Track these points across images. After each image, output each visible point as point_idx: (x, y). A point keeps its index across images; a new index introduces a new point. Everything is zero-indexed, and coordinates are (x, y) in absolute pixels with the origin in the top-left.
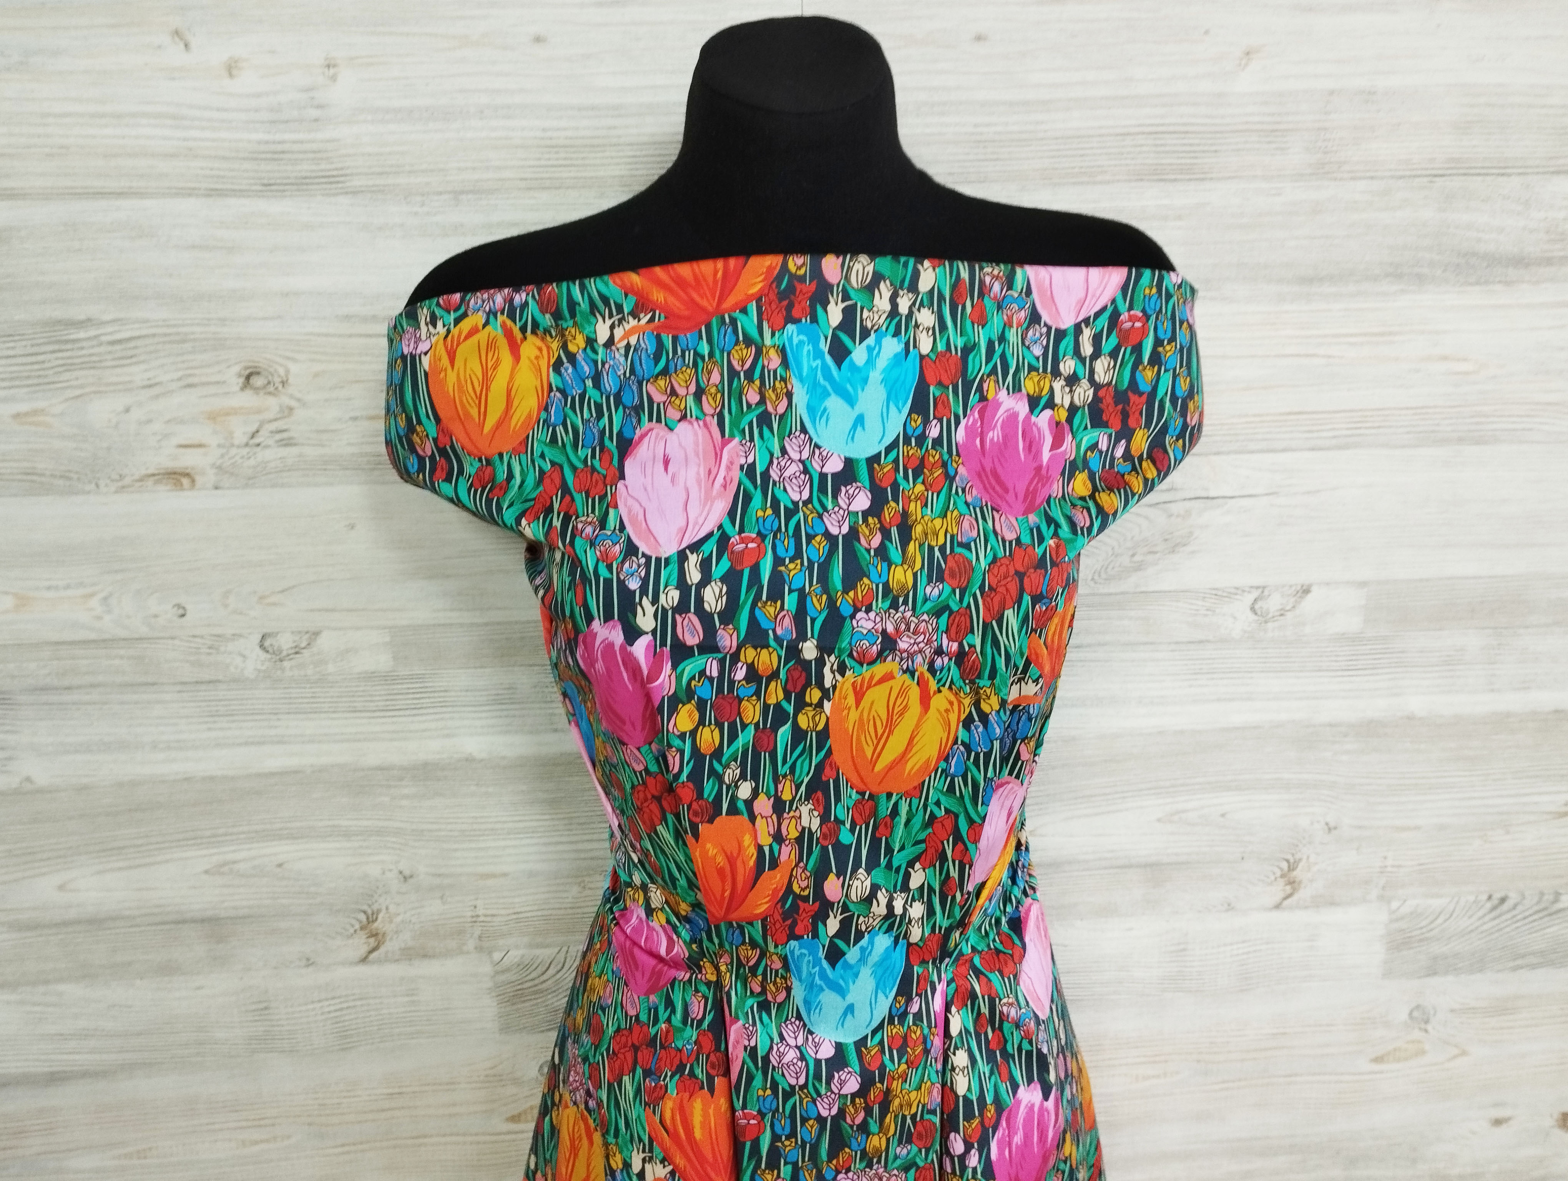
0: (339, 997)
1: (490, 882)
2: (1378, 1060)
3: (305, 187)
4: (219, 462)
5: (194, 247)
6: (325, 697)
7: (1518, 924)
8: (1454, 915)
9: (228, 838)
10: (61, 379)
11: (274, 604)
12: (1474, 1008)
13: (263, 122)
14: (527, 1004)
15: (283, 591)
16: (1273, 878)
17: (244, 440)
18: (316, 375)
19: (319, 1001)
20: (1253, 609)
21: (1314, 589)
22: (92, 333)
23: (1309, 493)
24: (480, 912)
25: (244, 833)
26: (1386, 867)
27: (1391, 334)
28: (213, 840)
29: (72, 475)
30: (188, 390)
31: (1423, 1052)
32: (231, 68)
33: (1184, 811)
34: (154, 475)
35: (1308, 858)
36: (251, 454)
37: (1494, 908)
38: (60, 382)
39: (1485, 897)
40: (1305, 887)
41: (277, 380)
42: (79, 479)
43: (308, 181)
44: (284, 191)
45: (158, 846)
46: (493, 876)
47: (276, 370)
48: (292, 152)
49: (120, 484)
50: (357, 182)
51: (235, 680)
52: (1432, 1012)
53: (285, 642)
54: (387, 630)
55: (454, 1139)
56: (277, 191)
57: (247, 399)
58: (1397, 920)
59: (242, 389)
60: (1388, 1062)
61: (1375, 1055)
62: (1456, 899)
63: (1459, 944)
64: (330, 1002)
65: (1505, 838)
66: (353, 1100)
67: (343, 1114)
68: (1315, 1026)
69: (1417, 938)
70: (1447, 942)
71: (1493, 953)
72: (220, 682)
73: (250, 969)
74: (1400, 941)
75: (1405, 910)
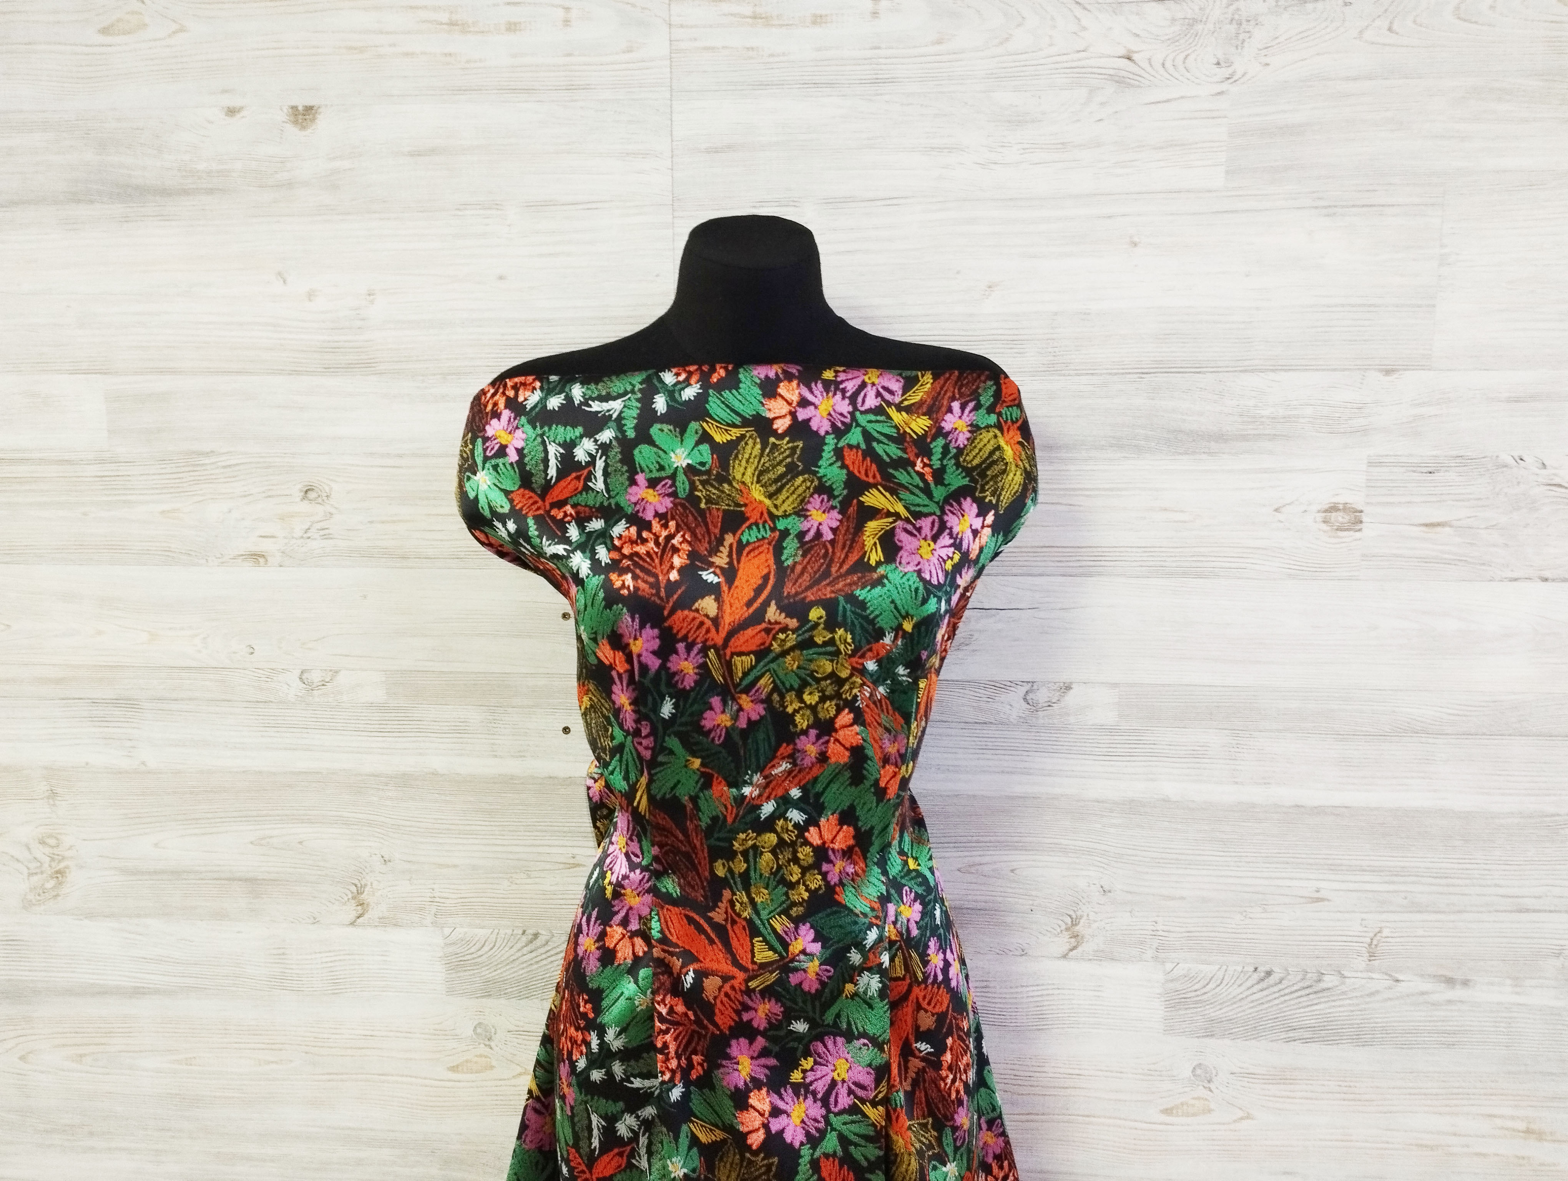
0: (332, 951)
1: (444, 871)
2: (1167, 1111)
3: (351, 370)
4: (283, 548)
5: (280, 407)
6: (340, 719)
7: (1287, 998)
8: (1225, 982)
11: (311, 649)
12: (1253, 1074)
13: (327, 329)
14: (467, 973)
15: (316, 640)
16: (1059, 931)
17: (301, 534)
18: (348, 493)
19: (320, 953)
20: (1025, 699)
21: (1074, 686)
22: (213, 460)
23: (1063, 609)
24: (437, 894)
25: (278, 815)
26: (1158, 931)
28: (258, 819)
29: (193, 554)
30: (268, 499)
31: (1210, 1111)
32: (310, 296)
33: (981, 864)
34: (242, 555)
35: (1088, 915)
36: (303, 544)
37: (1262, 980)
38: (191, 491)
39: (1252, 969)
40: (1088, 942)
41: (324, 494)
42: (196, 556)
43: (352, 366)
44: (337, 372)
45: (219, 820)
46: (448, 866)
47: (324, 488)
48: (344, 348)
49: (220, 560)
50: (382, 367)
51: (281, 702)
52: (1214, 1072)
53: (316, 677)
54: (383, 673)
56: (333, 372)
57: (305, 507)
58: (1172, 981)
59: (302, 500)
60: (1178, 1116)
61: (1165, 1107)
62: (1224, 967)
63: (1231, 1010)
64: (327, 954)
65: (1263, 915)
66: (337, 1036)
67: (330, 1047)
68: (1106, 1071)
69: (1193, 999)
70: (1220, 1007)
71: (1266, 1022)
72: (272, 702)
73: (274, 921)
74: (1177, 1001)
75: (1178, 972)
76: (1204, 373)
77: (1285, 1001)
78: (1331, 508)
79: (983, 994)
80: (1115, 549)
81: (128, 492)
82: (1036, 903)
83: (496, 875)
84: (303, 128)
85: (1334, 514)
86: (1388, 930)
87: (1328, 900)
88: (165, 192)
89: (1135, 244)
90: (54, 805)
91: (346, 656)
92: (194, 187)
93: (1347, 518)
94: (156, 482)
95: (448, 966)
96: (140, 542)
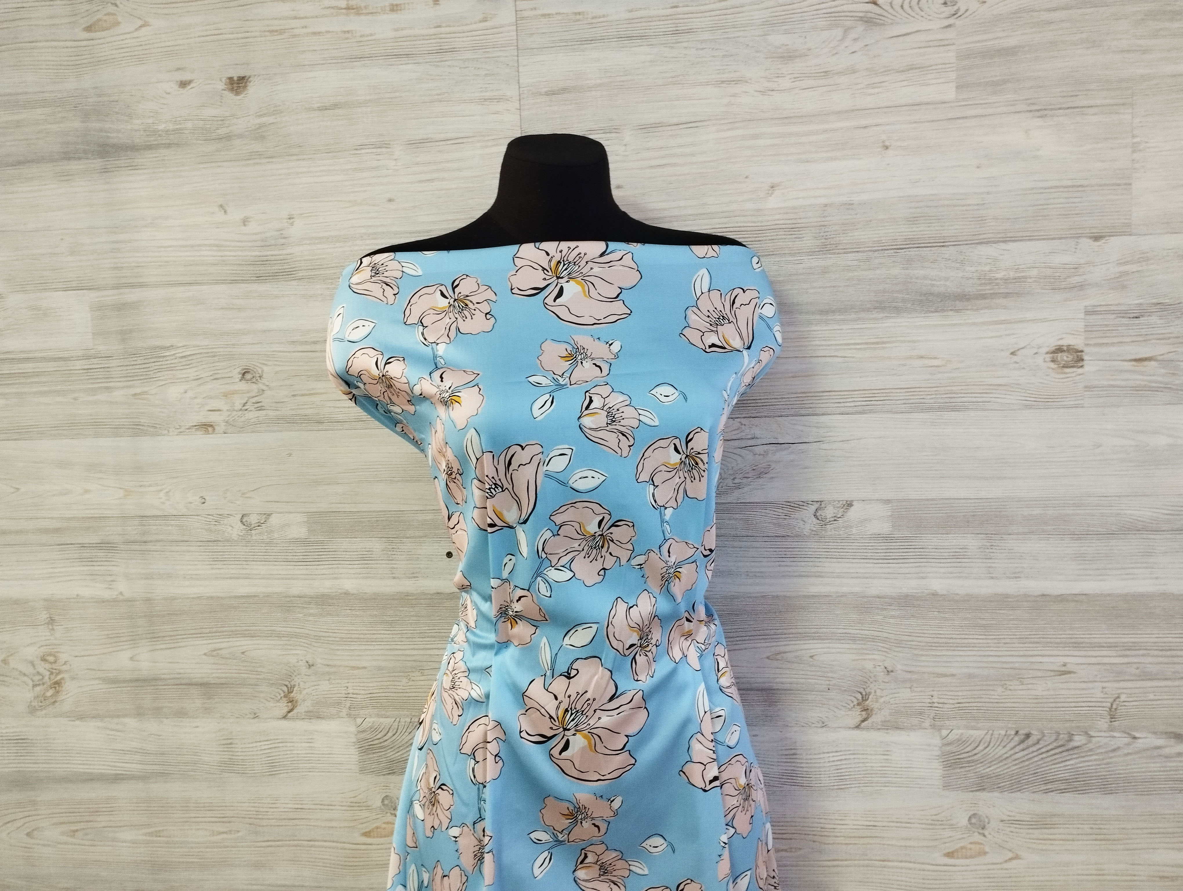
0: (271, 740)
1: (356, 672)
2: (950, 855)
3: (276, 277)
4: (227, 419)
5: (223, 309)
6: (272, 552)
7: (1044, 755)
8: (992, 745)
9: (217, 634)
10: (156, 376)
11: (250, 498)
12: (1019, 821)
14: (376, 755)
15: (253, 490)
16: (852, 705)
17: (240, 407)
18: (277, 373)
19: (260, 742)
20: (815, 516)
22: (173, 353)
23: (843, 441)
24: (351, 691)
25: (226, 631)
26: (933, 703)
28: (210, 635)
29: (157, 426)
30: (215, 381)
31: (984, 853)
32: (245, 222)
33: (786, 652)
34: (196, 426)
35: (875, 692)
36: (242, 415)
37: (1022, 742)
39: (1013, 733)
40: (876, 714)
41: (257, 375)
42: (160, 428)
44: (266, 280)
45: (183, 637)
46: (358, 668)
47: (257, 371)
48: (271, 261)
49: (179, 430)
50: (301, 274)
51: (228, 541)
52: (986, 821)
53: (253, 519)
54: (306, 514)
55: (332, 844)
57: (243, 386)
58: (949, 744)
59: (240, 380)
60: (958, 858)
61: (947, 851)
62: (991, 732)
63: (998, 768)
64: (266, 742)
65: (1021, 687)
66: (275, 810)
67: (269, 819)
68: (897, 822)
69: (966, 760)
70: (989, 765)
71: (1027, 777)
72: (220, 541)
73: (223, 718)
74: (953, 761)
75: (952, 737)
76: (948, 246)
77: (1042, 759)
78: (1056, 349)
79: (793, 760)
80: (883, 391)
81: (108, 380)
82: (831, 683)
83: (397, 674)
84: (237, 94)
85: (1060, 355)
86: (1125, 696)
87: (1074, 673)
88: (133, 148)
89: (887, 148)
90: (53, 629)
91: (278, 502)
92: (156, 143)
93: (1071, 358)
94: (129, 371)
95: (360, 749)
96: (117, 418)
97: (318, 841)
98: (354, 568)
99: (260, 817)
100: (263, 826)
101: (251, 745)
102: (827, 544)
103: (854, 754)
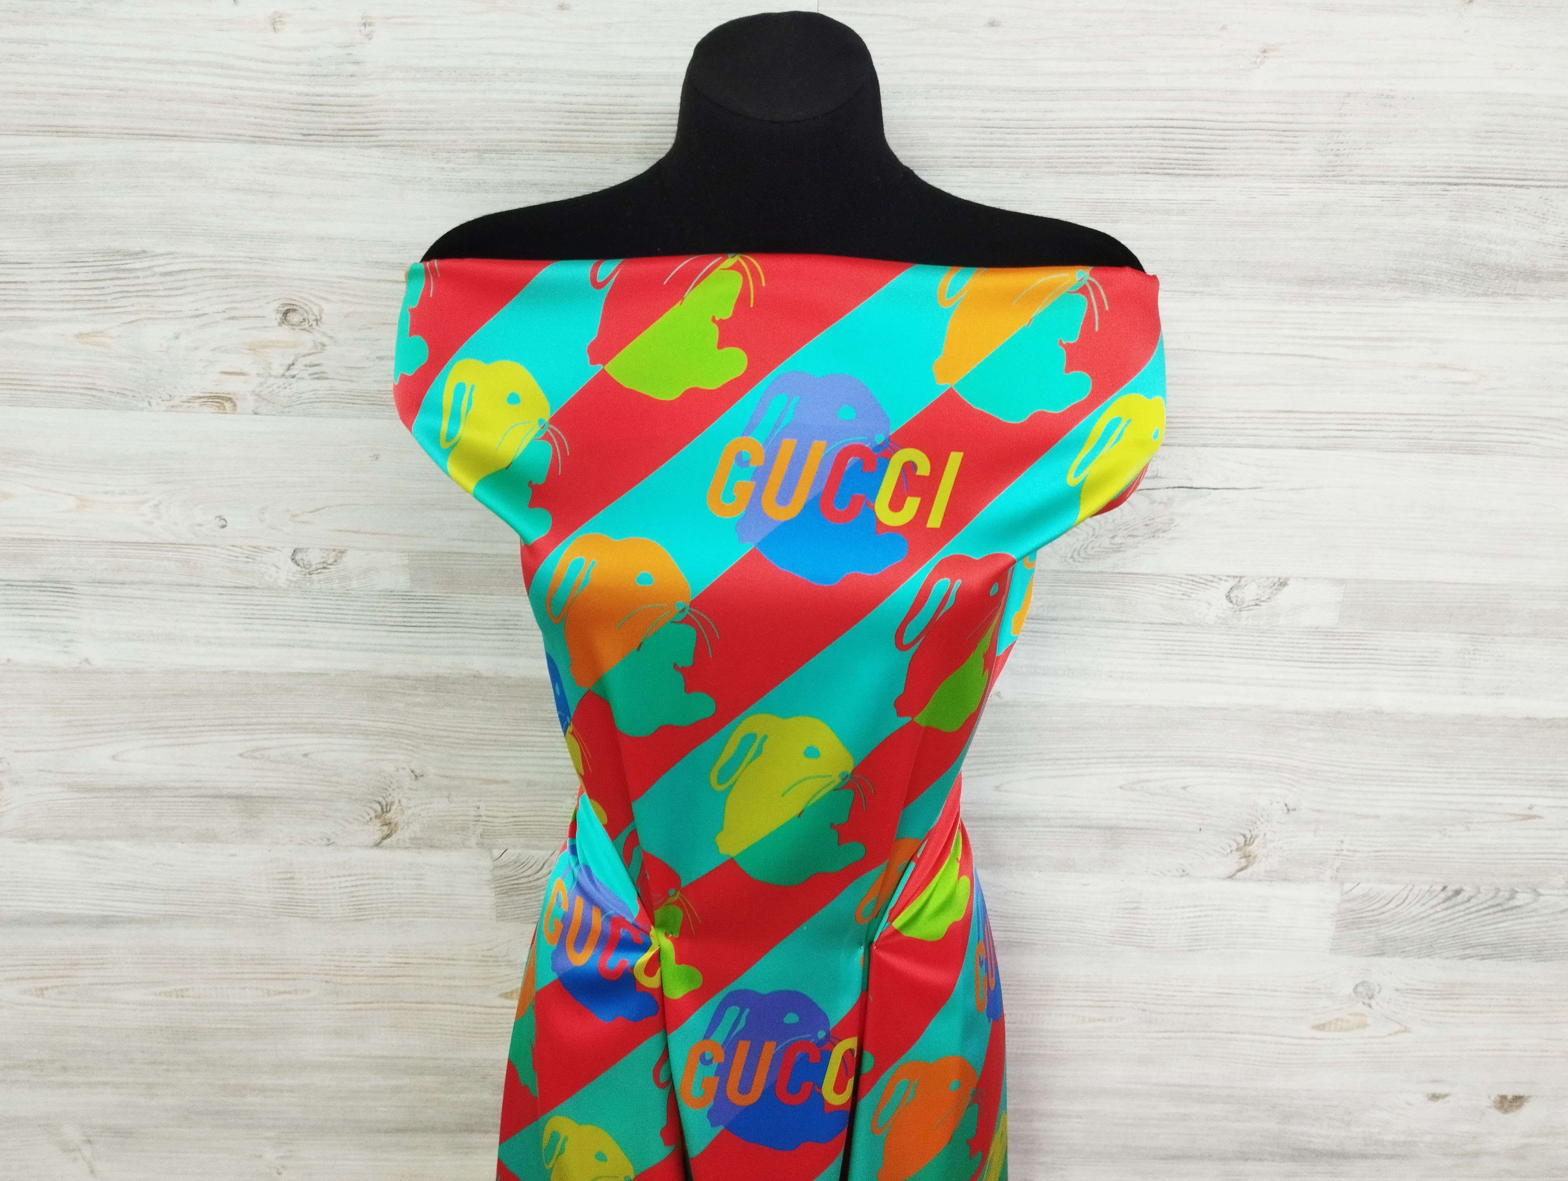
0: (356, 875)
1: (492, 787)
2: (1320, 1027)
3: (340, 139)
4: (258, 390)
5: (239, 189)
6: (349, 610)
7: (1473, 916)
8: (1407, 902)
9: (260, 727)
10: (119, 305)
11: (304, 522)
12: (1419, 990)
13: (303, 75)
14: (520, 897)
15: (312, 512)
16: (1229, 851)
17: (281, 372)
18: (347, 316)
19: (338, 877)
20: (1228, 597)
21: (1290, 582)
22: (146, 264)
23: (1293, 489)
24: (483, 812)
25: (274, 724)
26: (1342, 850)
27: (1391, 339)
28: (246, 727)
29: (127, 393)
30: (231, 321)
31: (1366, 1025)
33: (1147, 781)
34: (200, 398)
35: (1265, 835)
36: (286, 385)
37: (1450, 899)
38: (119, 307)
39: (1440, 888)
40: (1260, 862)
41: (311, 318)
42: (134, 396)
43: (344, 133)
44: (321, 141)
45: (198, 729)
46: (496, 782)
47: (310, 308)
48: (330, 105)
49: (169, 403)
50: (388, 137)
51: (269, 588)
52: (1377, 989)
53: (314, 557)
54: (406, 554)
55: (454, 1007)
56: (314, 141)
57: (284, 334)
58: (1349, 901)
59: (280, 324)
60: (1329, 1031)
61: (1317, 1023)
62: (1410, 887)
63: (1408, 929)
64: (347, 878)
65: (1464, 834)
66: (364, 965)
67: (355, 976)
68: (1259, 990)
69: (1368, 919)
70: (1397, 926)
71: (1443, 941)
72: (256, 588)
73: (277, 843)
74: (1350, 921)
75: (1358, 892)
76: (1529, 187)
77: (1470, 919)
79: (1132, 916)
82: (1207, 822)
83: (557, 792)
87: (1540, 817)
91: (356, 532)
94: (66, 292)
95: (498, 889)
96: (50, 375)
97: (433, 1003)
98: (489, 640)
99: (342, 973)
100: (347, 985)
101: (324, 881)
102: (1237, 637)
103: (1218, 910)
